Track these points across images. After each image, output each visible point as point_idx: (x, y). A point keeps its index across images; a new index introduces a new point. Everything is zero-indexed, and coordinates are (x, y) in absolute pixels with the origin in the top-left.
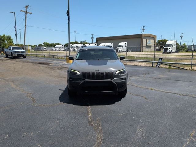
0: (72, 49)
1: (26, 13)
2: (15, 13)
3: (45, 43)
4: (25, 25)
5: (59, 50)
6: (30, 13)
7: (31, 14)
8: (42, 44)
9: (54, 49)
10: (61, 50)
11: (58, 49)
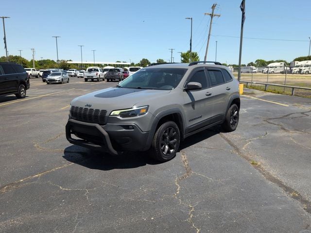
0: (297, 69)
1: (212, 16)
2: (192, 19)
3: (259, 60)
4: (209, 35)
5: (273, 72)
6: (217, 16)
7: (219, 16)
8: (254, 63)
9: (265, 70)
10: (277, 71)
11: (272, 70)
